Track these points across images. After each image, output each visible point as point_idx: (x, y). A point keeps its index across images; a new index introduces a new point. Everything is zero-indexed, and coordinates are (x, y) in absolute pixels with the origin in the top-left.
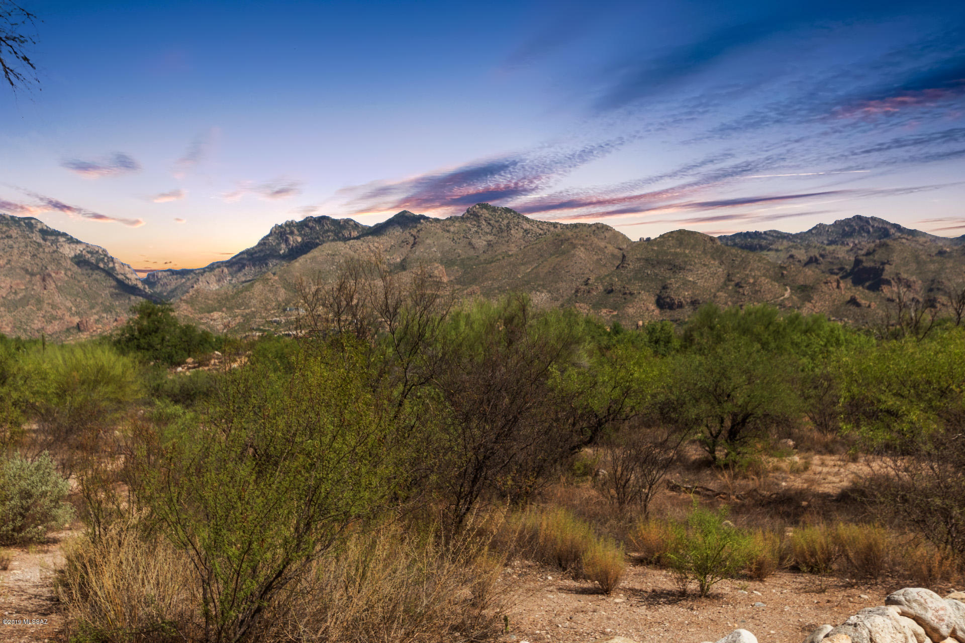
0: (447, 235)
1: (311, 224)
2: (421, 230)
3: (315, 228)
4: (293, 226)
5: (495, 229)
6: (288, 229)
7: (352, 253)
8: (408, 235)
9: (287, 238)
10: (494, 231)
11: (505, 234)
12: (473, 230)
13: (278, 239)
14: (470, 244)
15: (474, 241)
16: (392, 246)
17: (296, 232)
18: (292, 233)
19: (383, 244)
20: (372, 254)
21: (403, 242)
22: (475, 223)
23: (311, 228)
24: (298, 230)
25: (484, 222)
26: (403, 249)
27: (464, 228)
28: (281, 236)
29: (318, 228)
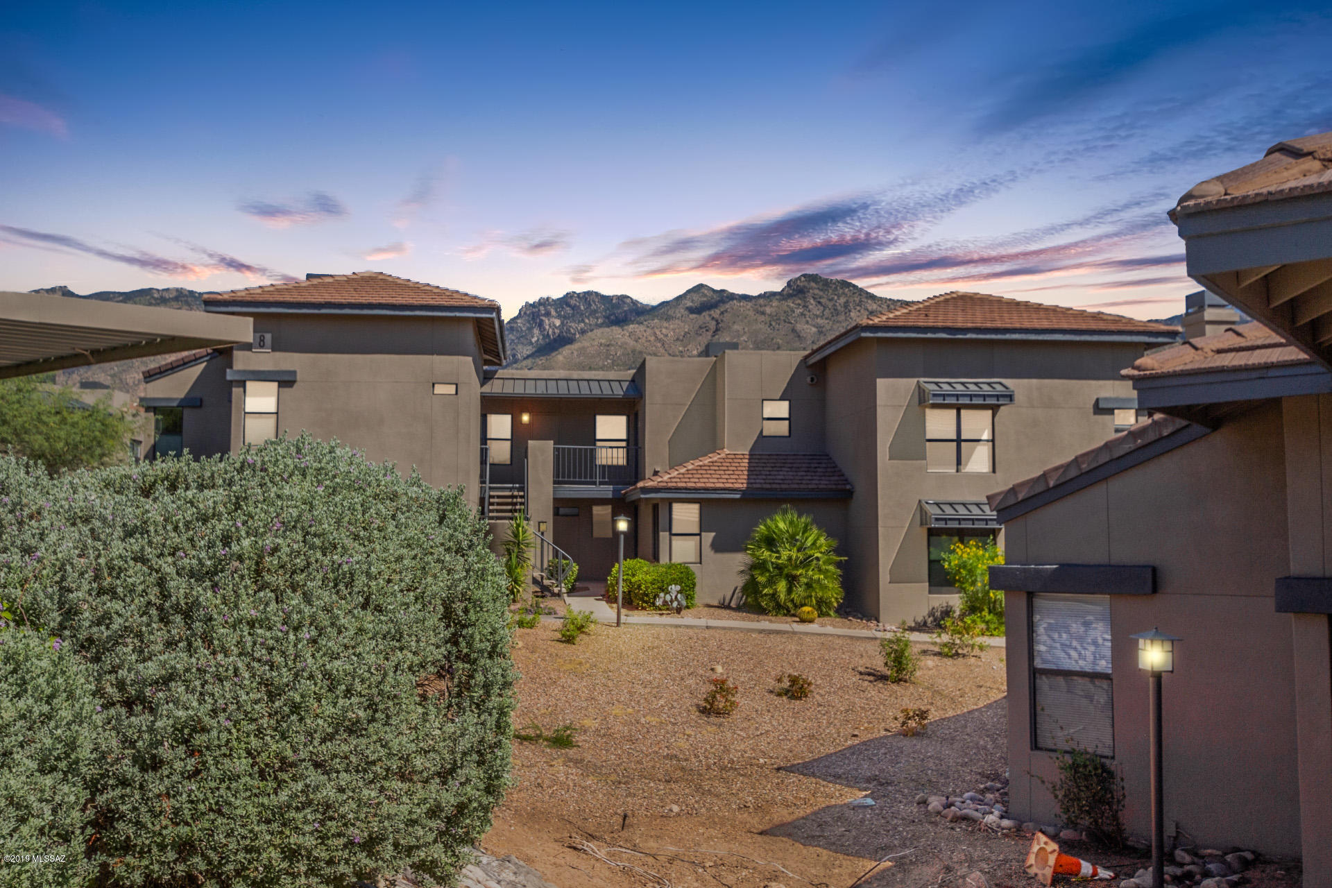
0: (762, 318)
1: (573, 302)
2: (726, 311)
3: (579, 307)
4: (549, 304)
5: (827, 311)
6: (542, 308)
7: (632, 343)
8: (708, 318)
9: (542, 321)
10: (827, 312)
11: (842, 318)
12: (798, 311)
13: (529, 322)
14: (794, 330)
15: (799, 327)
16: (686, 333)
17: (553, 313)
18: (548, 314)
19: (674, 330)
20: (659, 345)
21: (701, 328)
22: (799, 301)
23: (573, 308)
24: (556, 312)
25: (812, 301)
26: (700, 338)
27: (785, 308)
28: (533, 319)
29: (582, 308)
